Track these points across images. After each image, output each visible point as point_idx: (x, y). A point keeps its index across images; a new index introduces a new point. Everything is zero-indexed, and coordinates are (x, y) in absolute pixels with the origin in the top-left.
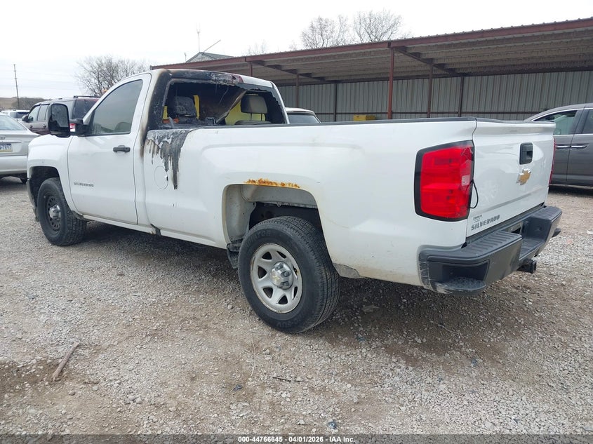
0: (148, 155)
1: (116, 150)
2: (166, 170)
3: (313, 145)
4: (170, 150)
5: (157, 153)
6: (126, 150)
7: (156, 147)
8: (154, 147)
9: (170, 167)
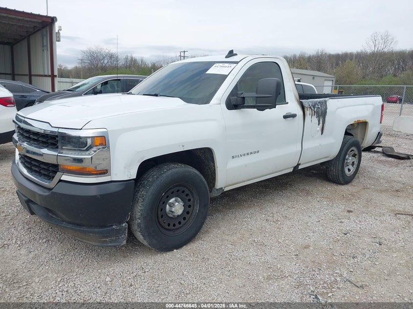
0: (308, 117)
1: (285, 117)
2: (319, 125)
3: (366, 104)
4: (322, 112)
5: (315, 115)
6: (294, 116)
7: (313, 112)
8: (312, 111)
9: (321, 122)
